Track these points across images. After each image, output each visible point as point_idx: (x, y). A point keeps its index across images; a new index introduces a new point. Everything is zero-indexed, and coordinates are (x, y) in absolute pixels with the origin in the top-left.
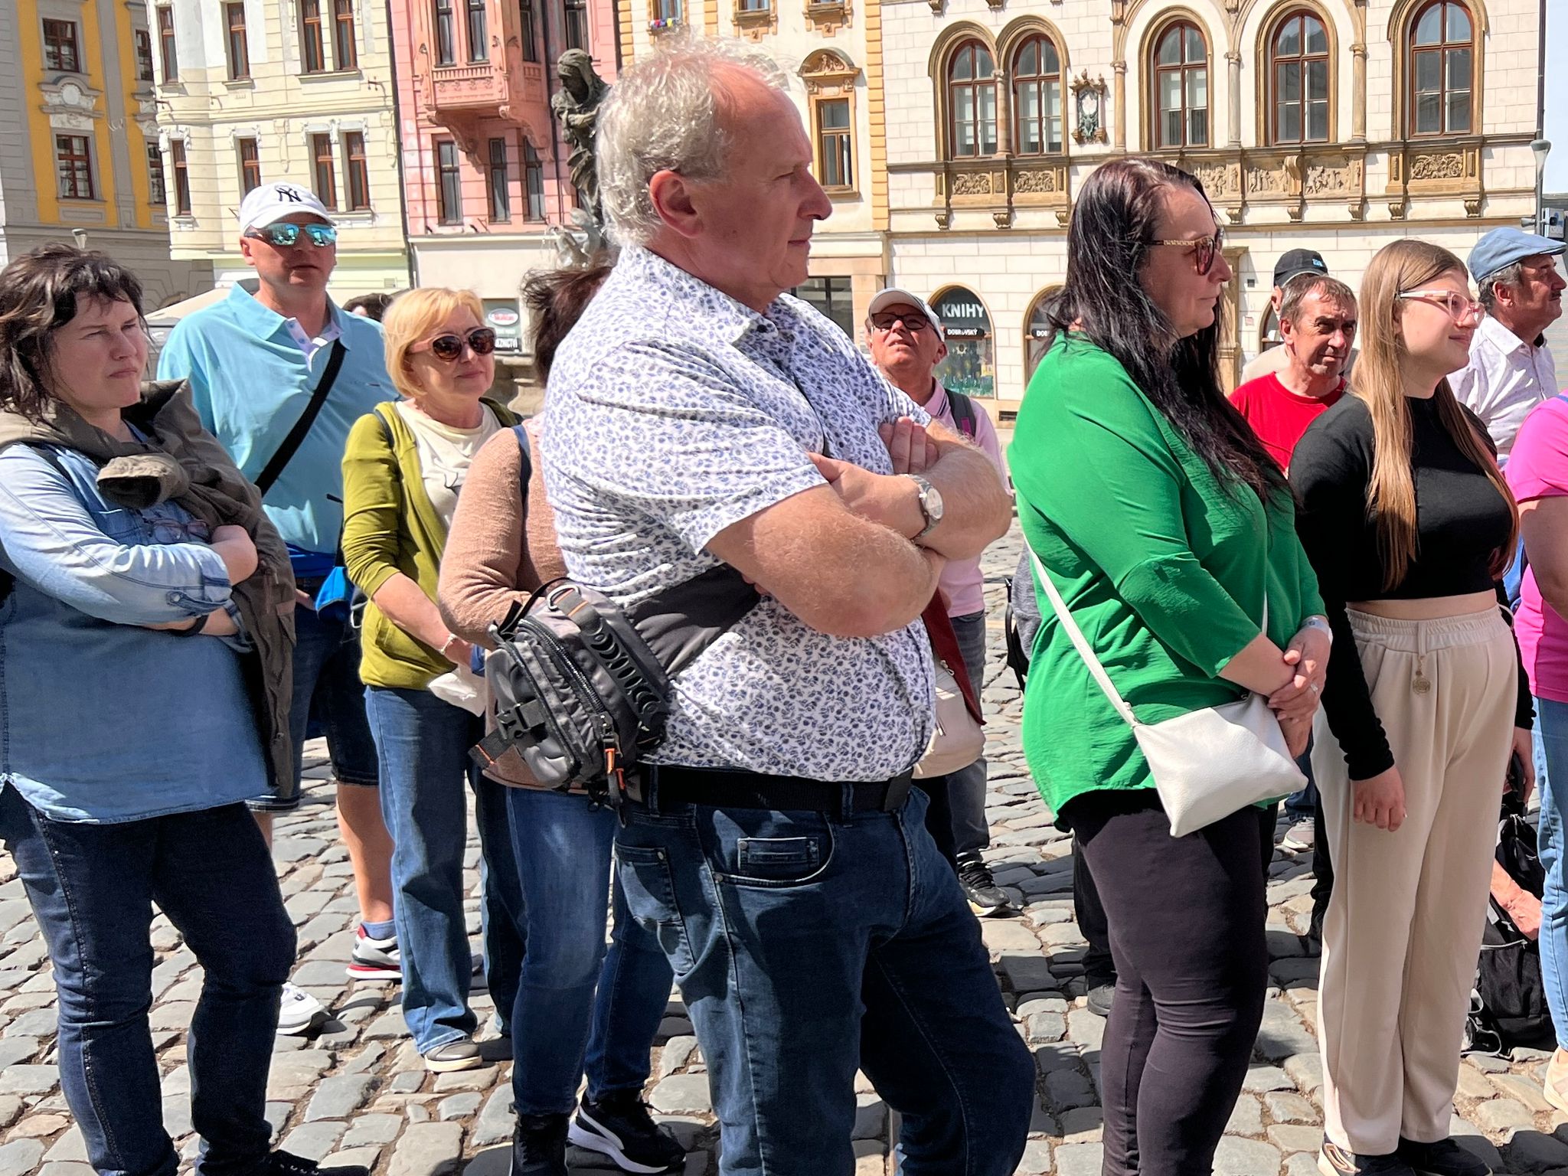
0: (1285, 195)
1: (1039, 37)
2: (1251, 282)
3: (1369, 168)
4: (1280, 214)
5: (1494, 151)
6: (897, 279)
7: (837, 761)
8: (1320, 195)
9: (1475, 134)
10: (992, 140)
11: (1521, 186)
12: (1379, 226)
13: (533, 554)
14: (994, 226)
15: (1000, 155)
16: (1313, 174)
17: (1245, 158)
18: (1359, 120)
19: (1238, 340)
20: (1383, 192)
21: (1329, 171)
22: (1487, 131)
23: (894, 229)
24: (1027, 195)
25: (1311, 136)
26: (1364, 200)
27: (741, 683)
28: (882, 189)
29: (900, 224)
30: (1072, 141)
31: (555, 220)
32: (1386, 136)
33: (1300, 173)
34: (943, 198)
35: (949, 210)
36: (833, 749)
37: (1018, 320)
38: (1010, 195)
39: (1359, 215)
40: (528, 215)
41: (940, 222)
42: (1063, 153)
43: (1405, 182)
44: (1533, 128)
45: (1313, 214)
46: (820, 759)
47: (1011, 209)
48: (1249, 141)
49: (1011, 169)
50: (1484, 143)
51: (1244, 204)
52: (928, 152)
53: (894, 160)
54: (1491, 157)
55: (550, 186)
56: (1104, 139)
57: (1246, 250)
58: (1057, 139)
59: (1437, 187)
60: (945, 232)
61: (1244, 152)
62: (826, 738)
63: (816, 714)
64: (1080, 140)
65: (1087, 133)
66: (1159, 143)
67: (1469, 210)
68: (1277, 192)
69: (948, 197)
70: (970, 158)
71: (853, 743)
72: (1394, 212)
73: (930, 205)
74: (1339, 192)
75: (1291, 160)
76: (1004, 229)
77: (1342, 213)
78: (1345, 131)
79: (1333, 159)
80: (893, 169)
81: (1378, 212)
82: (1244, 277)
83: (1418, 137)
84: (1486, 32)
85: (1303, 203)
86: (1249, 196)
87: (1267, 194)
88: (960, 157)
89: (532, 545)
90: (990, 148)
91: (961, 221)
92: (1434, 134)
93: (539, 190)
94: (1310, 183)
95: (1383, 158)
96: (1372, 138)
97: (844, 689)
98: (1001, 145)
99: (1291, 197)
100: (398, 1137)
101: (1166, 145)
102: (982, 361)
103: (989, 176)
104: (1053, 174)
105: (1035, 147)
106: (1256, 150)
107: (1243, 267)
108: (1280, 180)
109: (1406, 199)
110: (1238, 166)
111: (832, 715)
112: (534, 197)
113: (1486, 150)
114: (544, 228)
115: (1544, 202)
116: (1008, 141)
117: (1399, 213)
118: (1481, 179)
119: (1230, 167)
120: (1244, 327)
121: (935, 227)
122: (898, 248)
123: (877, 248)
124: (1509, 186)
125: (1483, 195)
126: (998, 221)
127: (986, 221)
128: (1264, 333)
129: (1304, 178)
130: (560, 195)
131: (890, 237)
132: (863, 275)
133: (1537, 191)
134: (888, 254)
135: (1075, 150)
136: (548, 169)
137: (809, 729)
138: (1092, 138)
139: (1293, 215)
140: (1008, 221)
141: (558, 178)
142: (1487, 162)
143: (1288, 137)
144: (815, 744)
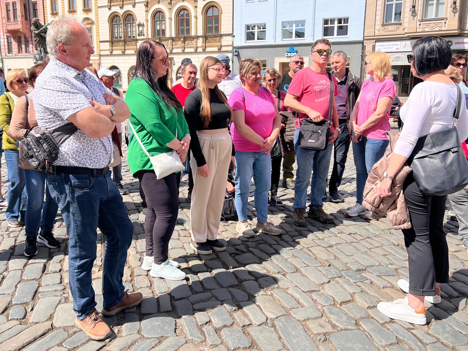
0: (181, 46)
1: (130, 15)
2: (174, 64)
3: (198, 41)
4: (180, 50)
5: (224, 37)
6: (102, 64)
7: (93, 163)
8: (188, 46)
9: (220, 34)
10: (121, 36)
11: (229, 44)
12: (200, 53)
13: (29, 122)
14: (121, 53)
15: (123, 39)
16: (186, 42)
17: (173, 39)
18: (196, 31)
19: (171, 76)
20: (201, 46)
21: (190, 42)
22: (222, 33)
23: (101, 54)
24: (128, 47)
25: (186, 34)
26: (197, 47)
27: (73, 147)
28: (99, 46)
29: (102, 53)
30: (137, 36)
31: (32, 53)
32: (201, 34)
33: (184, 42)
34: (111, 48)
35: (112, 50)
36: (92, 161)
38: (125, 47)
39: (196, 50)
40: (26, 52)
41: (111, 53)
42: (135, 38)
43: (205, 44)
44: (231, 32)
45: (187, 50)
46: (89, 163)
47: (125, 50)
48: (173, 35)
49: (125, 42)
50: (221, 36)
51: (173, 48)
52: (108, 38)
53: (101, 40)
54: (223, 38)
55: (31, 46)
56: (144, 35)
57: (173, 58)
58: (134, 35)
59: (212, 45)
60: (111, 54)
61: (172, 38)
62: (90, 159)
63: (89, 154)
64: (139, 36)
65: (140, 34)
66: (155, 36)
67: (218, 49)
68: (179, 46)
69: (112, 47)
70: (116, 39)
71: (96, 160)
72: (203, 50)
73: (108, 49)
74: (192, 46)
75: (182, 39)
76: (124, 54)
77: (192, 50)
78: (193, 33)
79: (190, 39)
80: (101, 42)
81: (200, 50)
82: (173, 63)
83: (208, 34)
84: (222, 13)
85: (185, 48)
86: (174, 47)
87: (177, 46)
88: (114, 39)
89: (29, 120)
90: (121, 37)
91: (115, 52)
92: (211, 34)
93: (28, 47)
94: (186, 44)
95: (201, 39)
96: (199, 35)
97: (94, 149)
98: (123, 37)
99: (182, 47)
100: (2, 241)
101: (156, 37)
102: (119, 81)
103: (120, 43)
104: (133, 43)
105: (130, 37)
106: (174, 37)
107: (172, 61)
108: (180, 43)
109: (206, 47)
110: (171, 41)
111: (92, 154)
112: (27, 48)
113: (222, 37)
114: (30, 54)
115: (234, 48)
116: (124, 36)
117: (204, 50)
118: (221, 43)
119: (170, 41)
120: (173, 74)
121: (109, 54)
122: (102, 58)
123: (98, 58)
124: (227, 44)
125: (221, 46)
126: (122, 52)
127: (120, 52)
128: (177, 75)
129: (185, 43)
130: (33, 48)
131: (100, 56)
132: (95, 63)
133: (232, 45)
134: (100, 59)
135: (138, 38)
136: (30, 42)
137: (87, 157)
138: (141, 35)
139: (183, 51)
140: (124, 52)
141: (32, 44)
142: (222, 40)
143: (181, 35)
144: (88, 160)
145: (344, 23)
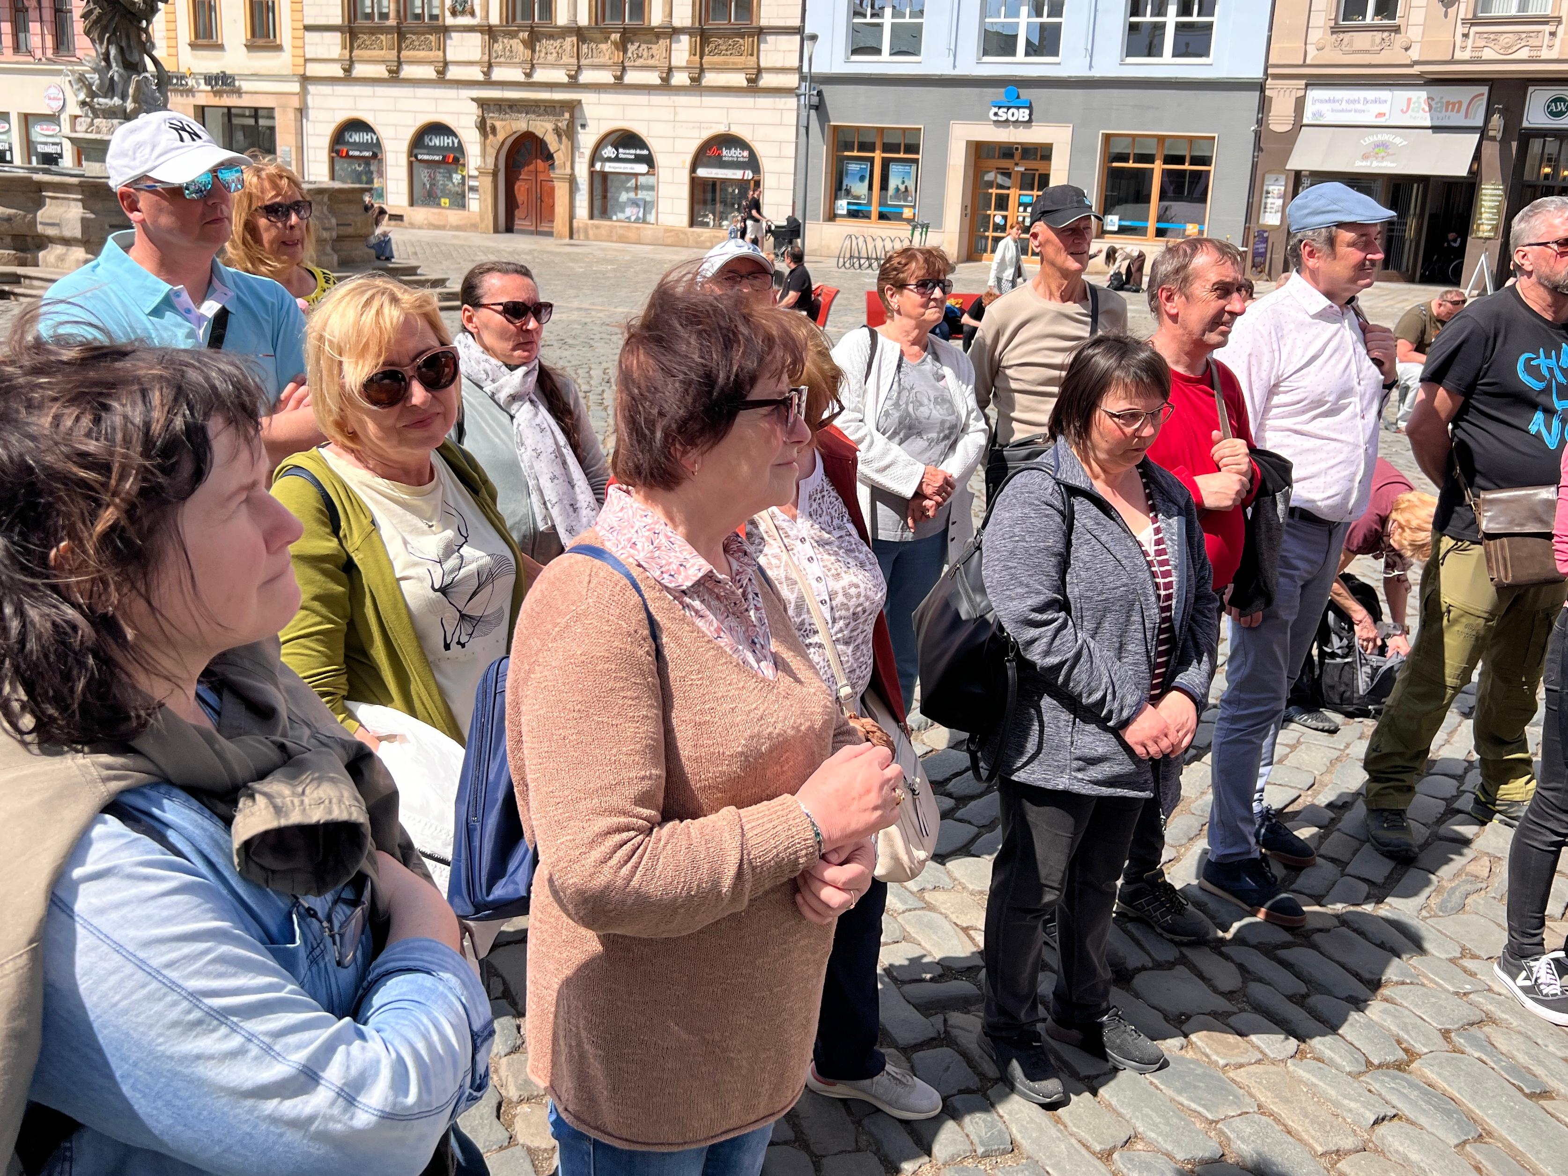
0: (610, 62)
2: (583, 126)
3: (674, 46)
4: (606, 77)
5: (768, 38)
6: (310, 112)
8: (640, 62)
9: (754, 25)
10: (385, 10)
11: (788, 65)
12: (680, 90)
14: (386, 75)
15: (392, 22)
16: (631, 48)
17: (580, 34)
18: (667, 9)
19: (572, 168)
20: (684, 64)
21: (644, 46)
22: (764, 22)
23: (308, 74)
24: (411, 53)
25: (631, 19)
26: (670, 70)
28: (299, 43)
29: (313, 70)
30: (447, 13)
31: (38, 53)
32: (688, 23)
33: (622, 46)
34: (347, 52)
35: (352, 62)
37: (404, 146)
38: (399, 52)
39: (666, 80)
40: (17, 49)
41: (345, 70)
42: (440, 22)
43: (701, 58)
44: (797, 23)
45: (631, 77)
47: (400, 63)
48: (583, 20)
49: (400, 33)
50: (761, 32)
51: (579, 67)
52: (336, 17)
53: (309, 21)
54: (766, 42)
55: (34, 27)
56: (473, 14)
57: (579, 102)
58: (436, 11)
59: (725, 63)
60: (348, 78)
61: (579, 29)
64: (454, 13)
65: (459, 8)
66: (514, 19)
67: (749, 80)
68: (604, 59)
69: (351, 52)
70: (368, 23)
72: (692, 79)
73: (336, 56)
74: (651, 62)
75: (615, 37)
76: (394, 78)
77: (654, 78)
78: (656, 17)
79: (647, 38)
80: (308, 28)
81: (680, 78)
82: (578, 122)
83: (712, 24)
85: (624, 69)
86: (583, 62)
87: (596, 61)
88: (361, 22)
90: (384, 16)
91: (360, 70)
92: (722, 23)
93: (26, 30)
94: (629, 54)
95: (685, 39)
96: (677, 23)
98: (392, 14)
99: (615, 64)
101: (519, 21)
102: (375, 175)
103: (383, 37)
104: (432, 38)
105: (418, 17)
106: (587, 28)
107: (577, 114)
108: (606, 51)
109: (702, 70)
110: (575, 39)
112: (22, 36)
113: (762, 37)
114: (31, 59)
115: (803, 78)
116: (398, 12)
117: (696, 80)
118: (758, 58)
119: (568, 40)
120: (577, 159)
121: (340, 73)
122: (312, 88)
123: (296, 87)
124: (779, 65)
125: (759, 71)
126: (390, 71)
127: (380, 71)
128: (592, 164)
129: (625, 51)
130: (43, 34)
131: (305, 80)
132: (284, 107)
133: (800, 68)
134: (304, 92)
135: (450, 21)
136: (33, 14)
138: (463, 13)
139: (616, 77)
140: (397, 72)
141: (41, 21)
142: (762, 46)
143: (612, 19)
145: (1199, 15)
